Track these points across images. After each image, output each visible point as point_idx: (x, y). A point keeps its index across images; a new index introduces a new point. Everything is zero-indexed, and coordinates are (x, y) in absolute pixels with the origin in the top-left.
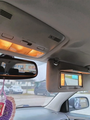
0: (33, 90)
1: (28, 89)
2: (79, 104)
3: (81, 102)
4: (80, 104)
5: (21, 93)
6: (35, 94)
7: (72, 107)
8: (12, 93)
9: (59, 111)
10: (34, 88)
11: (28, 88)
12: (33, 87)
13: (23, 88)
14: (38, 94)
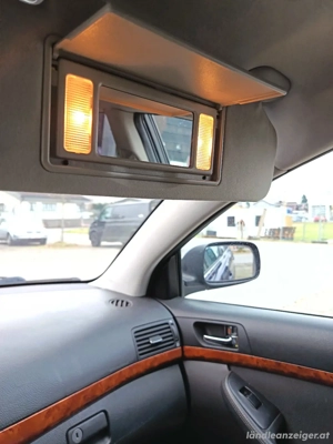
0: (87, 230)
1: (66, 230)
2: (227, 268)
3: (235, 262)
4: (231, 269)
5: (42, 242)
6: (93, 243)
7: (192, 278)
8: (5, 244)
9: (144, 293)
10: (89, 225)
11: (67, 226)
12: (86, 221)
13: (47, 224)
14: (103, 243)
